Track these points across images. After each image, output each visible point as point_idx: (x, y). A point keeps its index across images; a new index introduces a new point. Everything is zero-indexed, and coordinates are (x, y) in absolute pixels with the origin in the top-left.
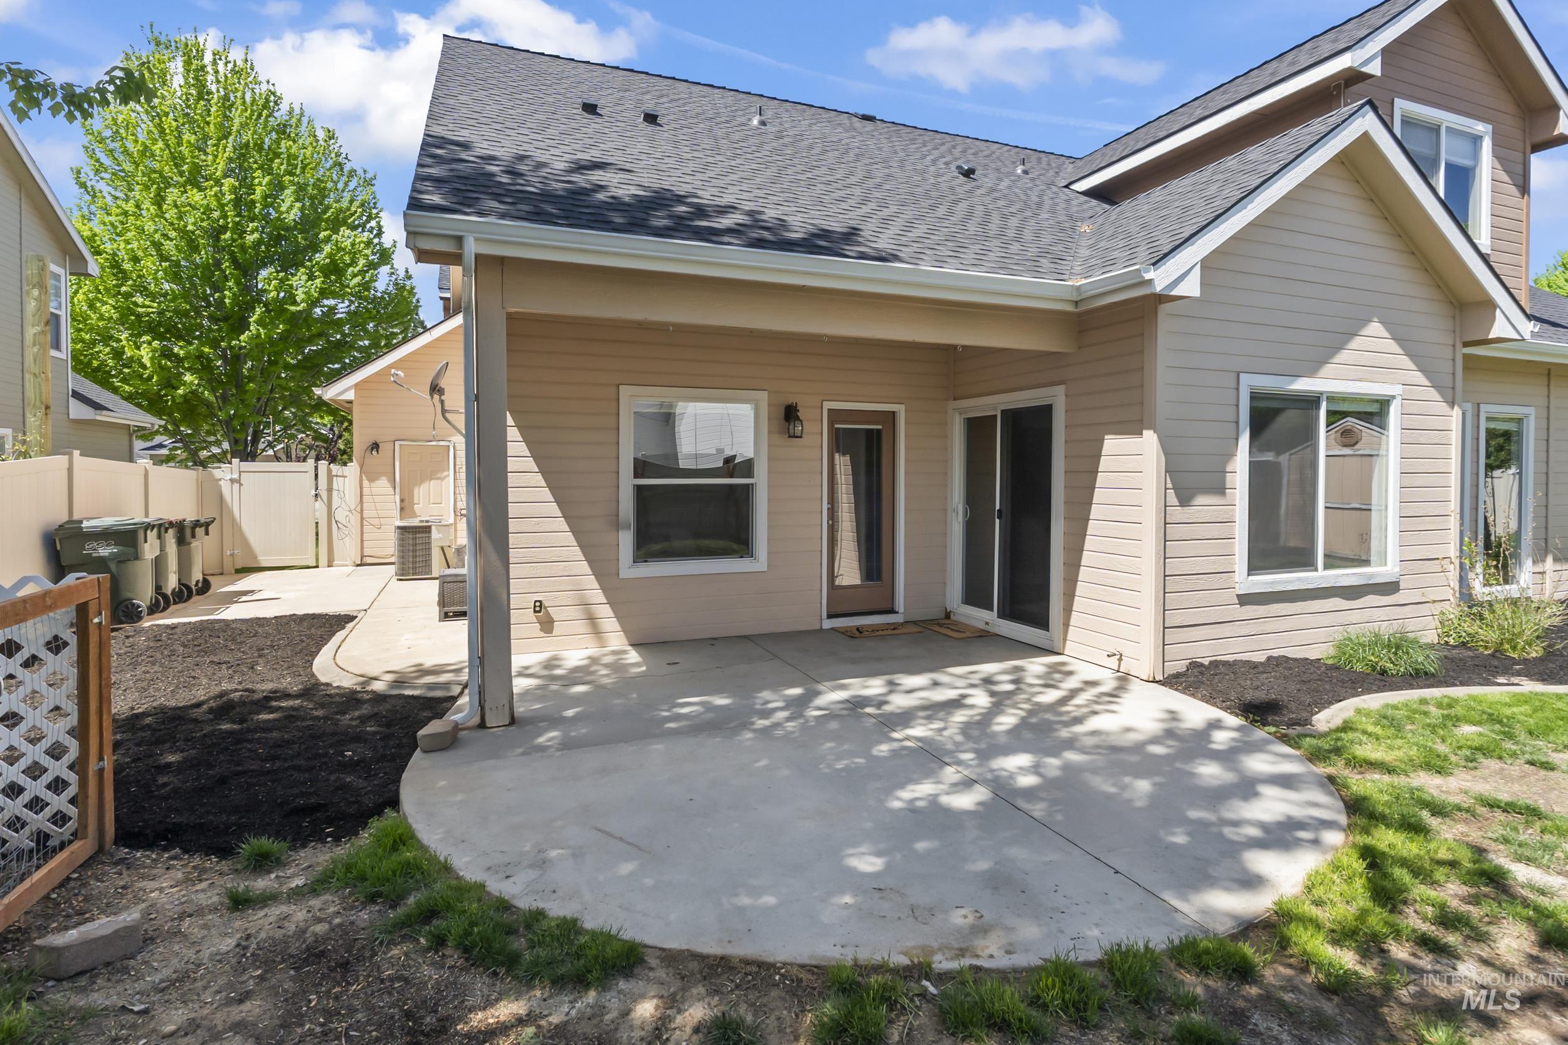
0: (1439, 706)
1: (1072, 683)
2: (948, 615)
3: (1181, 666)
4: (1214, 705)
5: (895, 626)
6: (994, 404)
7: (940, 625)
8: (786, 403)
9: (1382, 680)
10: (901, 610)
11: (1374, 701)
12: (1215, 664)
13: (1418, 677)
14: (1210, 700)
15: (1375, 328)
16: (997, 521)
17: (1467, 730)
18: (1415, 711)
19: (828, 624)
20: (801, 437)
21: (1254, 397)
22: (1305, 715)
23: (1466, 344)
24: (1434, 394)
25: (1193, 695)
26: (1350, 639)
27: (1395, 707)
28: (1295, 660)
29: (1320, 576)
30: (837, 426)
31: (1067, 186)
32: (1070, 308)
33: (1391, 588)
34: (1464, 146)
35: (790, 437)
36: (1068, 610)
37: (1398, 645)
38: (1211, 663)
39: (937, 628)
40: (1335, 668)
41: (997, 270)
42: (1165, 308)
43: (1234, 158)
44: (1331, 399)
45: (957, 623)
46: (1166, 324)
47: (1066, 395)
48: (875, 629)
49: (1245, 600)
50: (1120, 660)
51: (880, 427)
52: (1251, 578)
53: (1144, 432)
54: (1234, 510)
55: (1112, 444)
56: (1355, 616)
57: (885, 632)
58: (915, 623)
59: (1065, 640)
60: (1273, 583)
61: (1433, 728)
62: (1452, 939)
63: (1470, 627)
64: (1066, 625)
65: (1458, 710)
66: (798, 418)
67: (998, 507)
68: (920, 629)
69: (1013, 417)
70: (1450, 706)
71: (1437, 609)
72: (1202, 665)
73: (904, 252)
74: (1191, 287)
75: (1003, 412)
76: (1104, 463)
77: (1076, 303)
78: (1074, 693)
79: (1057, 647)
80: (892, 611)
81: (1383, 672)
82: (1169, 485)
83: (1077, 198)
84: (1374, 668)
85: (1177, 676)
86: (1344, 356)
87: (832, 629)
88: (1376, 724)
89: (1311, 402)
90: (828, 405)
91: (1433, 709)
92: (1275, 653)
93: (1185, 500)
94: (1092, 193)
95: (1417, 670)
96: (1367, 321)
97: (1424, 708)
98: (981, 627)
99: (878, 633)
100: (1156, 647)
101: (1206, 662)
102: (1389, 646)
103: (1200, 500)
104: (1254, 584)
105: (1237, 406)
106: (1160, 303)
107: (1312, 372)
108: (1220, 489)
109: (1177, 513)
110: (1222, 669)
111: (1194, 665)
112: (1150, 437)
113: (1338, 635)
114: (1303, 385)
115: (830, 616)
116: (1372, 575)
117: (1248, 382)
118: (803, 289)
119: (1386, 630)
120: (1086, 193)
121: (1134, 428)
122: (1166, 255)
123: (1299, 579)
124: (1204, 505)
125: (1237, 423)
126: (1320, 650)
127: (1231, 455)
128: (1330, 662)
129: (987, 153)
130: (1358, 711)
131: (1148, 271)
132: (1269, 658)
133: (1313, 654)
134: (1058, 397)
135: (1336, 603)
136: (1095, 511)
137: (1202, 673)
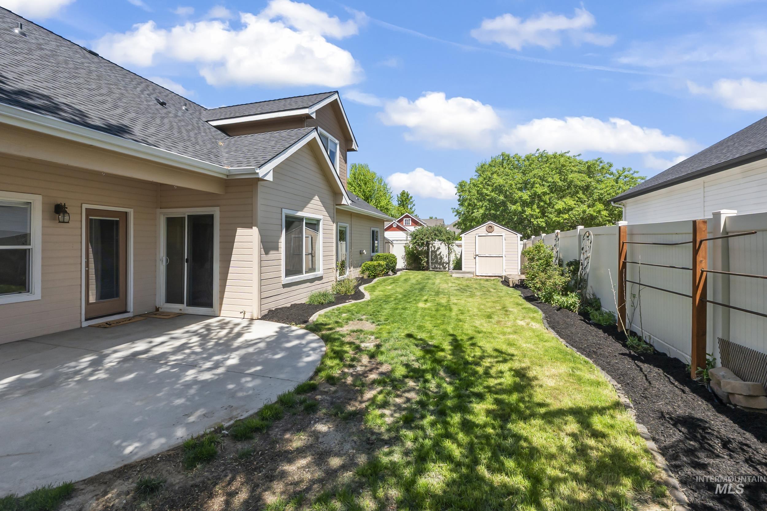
0: (337, 310)
1: (231, 326)
2: (157, 309)
3: (266, 312)
4: (280, 322)
5: (130, 319)
6: (184, 212)
7: (156, 314)
8: (56, 203)
9: (322, 306)
10: (132, 310)
11: (322, 312)
12: (276, 309)
13: (331, 304)
14: (278, 321)
15: (316, 198)
16: (186, 264)
17: (344, 315)
18: (332, 313)
19: (85, 324)
20: (68, 222)
21: (287, 217)
22: (306, 319)
23: (337, 205)
24: (329, 219)
25: (272, 321)
26: (313, 295)
27: (327, 313)
28: (299, 304)
29: (305, 276)
30: (90, 217)
31: (207, 122)
32: (225, 177)
33: (320, 278)
34: (333, 145)
35: (60, 222)
36: (222, 298)
37: (325, 295)
38: (275, 309)
39: (155, 316)
40: (310, 305)
41: (195, 157)
42: (260, 183)
43: (277, 133)
44: (307, 219)
45: (163, 312)
46: (260, 188)
47: (220, 211)
48: (118, 322)
49: (285, 286)
50: (244, 314)
51: (118, 219)
52: (287, 278)
53: (253, 227)
54: (281, 255)
55: (241, 232)
56: (313, 288)
57: (126, 322)
58: (140, 315)
59: (220, 310)
60: (292, 279)
61: (337, 316)
62: (354, 363)
63: (339, 287)
64: (221, 304)
65: (341, 311)
66: (66, 212)
67: (186, 257)
68: (145, 318)
69: (193, 219)
70: (339, 310)
71: (331, 283)
72: (273, 310)
73: (150, 140)
74: (270, 178)
75: (188, 216)
76: (237, 239)
77: (227, 176)
78: (232, 329)
79: (217, 314)
80: (126, 312)
81: (322, 303)
82: (262, 247)
83: (212, 128)
84: (320, 303)
85: (265, 316)
86: (309, 205)
87: (89, 326)
88: (324, 318)
89: (301, 219)
90: (85, 206)
91: (336, 311)
92: (293, 303)
93: (267, 253)
94: (219, 128)
95: (330, 301)
96: (314, 196)
97: (334, 311)
98: (177, 312)
99: (120, 324)
100: (258, 306)
101: (273, 309)
102: (323, 296)
103: (271, 252)
104: (287, 280)
105: (282, 219)
106: (259, 181)
107: (301, 210)
108: (277, 248)
109: (264, 257)
110: (279, 311)
111: (270, 311)
112: (255, 230)
113: (309, 294)
114: (300, 214)
115: (87, 320)
116: (317, 275)
117: (285, 212)
118: (91, 146)
119: (322, 291)
120: (216, 127)
121: (249, 226)
122: (262, 165)
123: (299, 278)
124: (273, 254)
125: (282, 225)
126: (305, 300)
127: (280, 237)
128: (308, 303)
129: (165, 94)
130: (320, 315)
131: (257, 170)
132: (292, 305)
133: (303, 301)
134: (216, 212)
135: (308, 284)
136: (233, 258)
137: (273, 313)
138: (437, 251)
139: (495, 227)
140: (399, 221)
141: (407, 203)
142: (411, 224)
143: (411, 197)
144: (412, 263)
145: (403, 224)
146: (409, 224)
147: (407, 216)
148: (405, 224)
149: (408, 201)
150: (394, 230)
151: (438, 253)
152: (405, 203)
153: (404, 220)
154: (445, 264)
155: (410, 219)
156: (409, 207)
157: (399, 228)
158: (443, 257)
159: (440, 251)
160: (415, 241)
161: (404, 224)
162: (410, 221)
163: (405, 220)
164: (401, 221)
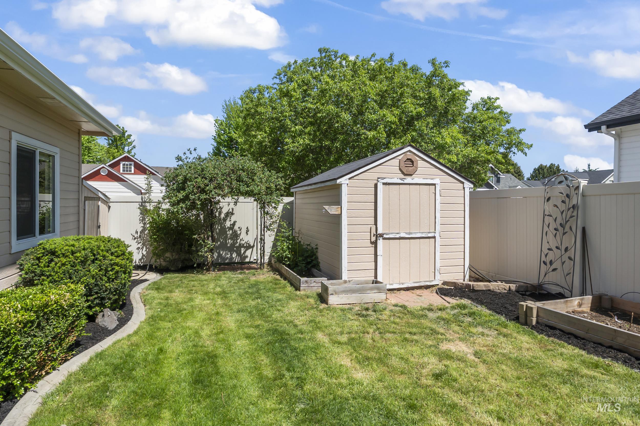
138: (225, 220)
139: (420, 163)
140: (111, 166)
141: (122, 143)
142: (133, 172)
143: (130, 136)
144: (165, 251)
145: (119, 171)
146: (130, 171)
147: (126, 159)
148: (124, 171)
149: (124, 141)
150: (103, 179)
151: (228, 224)
152: (119, 143)
153: (121, 165)
154: (243, 250)
155: (133, 163)
156: (126, 149)
157: (112, 177)
158: (239, 232)
159: (233, 218)
160: (181, 195)
161: (121, 171)
162: (133, 168)
163: (124, 165)
164: (115, 165)
